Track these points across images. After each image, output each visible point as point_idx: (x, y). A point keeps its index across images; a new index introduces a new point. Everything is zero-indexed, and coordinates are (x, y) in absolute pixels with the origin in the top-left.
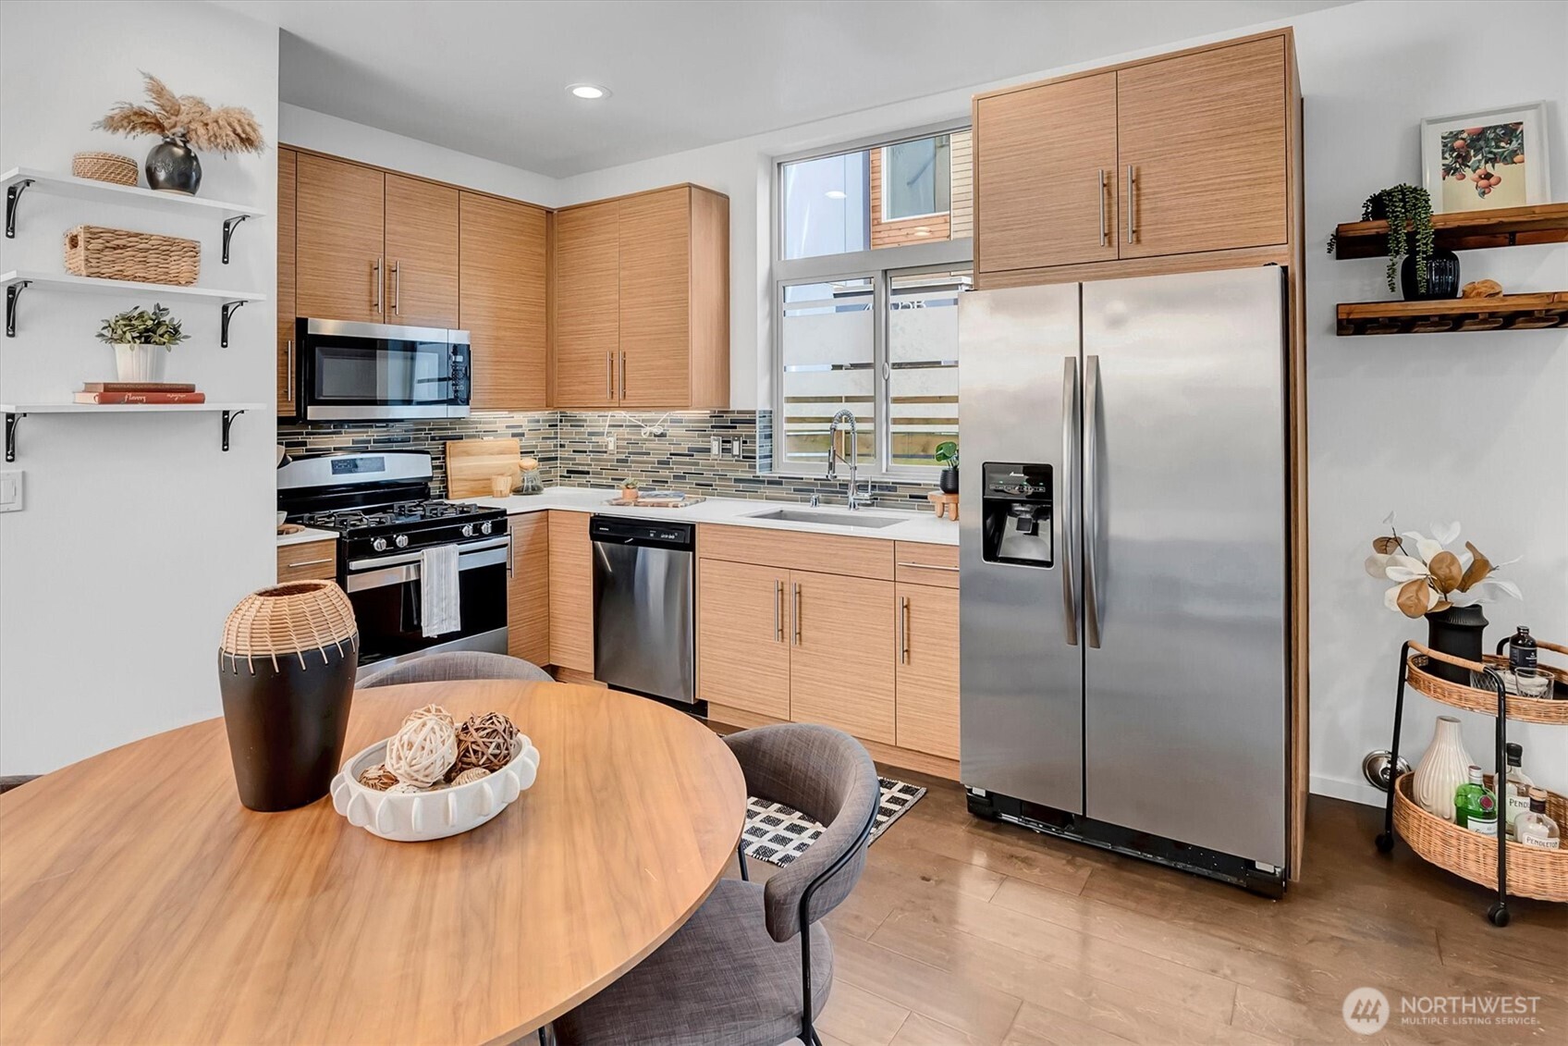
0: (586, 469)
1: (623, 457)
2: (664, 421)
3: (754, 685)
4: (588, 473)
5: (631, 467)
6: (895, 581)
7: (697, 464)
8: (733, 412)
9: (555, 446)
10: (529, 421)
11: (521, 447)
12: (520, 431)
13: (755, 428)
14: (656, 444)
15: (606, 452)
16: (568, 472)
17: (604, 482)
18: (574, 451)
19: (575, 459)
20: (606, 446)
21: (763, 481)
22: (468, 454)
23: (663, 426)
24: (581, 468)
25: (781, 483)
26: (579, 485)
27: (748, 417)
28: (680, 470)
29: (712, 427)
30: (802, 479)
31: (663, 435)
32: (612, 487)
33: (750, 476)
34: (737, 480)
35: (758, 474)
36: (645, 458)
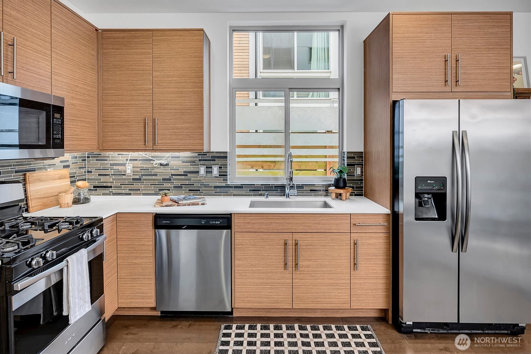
0: (109, 185)
1: (137, 177)
2: (168, 157)
3: (271, 294)
4: (111, 187)
5: (143, 182)
6: (350, 233)
7: (190, 180)
8: (213, 152)
9: (85, 172)
10: (72, 158)
11: (70, 174)
12: (67, 164)
13: (227, 160)
14: (162, 170)
15: (125, 175)
16: (94, 187)
17: (123, 192)
18: (99, 175)
19: (100, 179)
20: (125, 171)
21: (232, 187)
22: (40, 180)
23: (167, 160)
24: (104, 185)
25: (242, 187)
26: (104, 194)
27: (222, 155)
28: (179, 183)
29: (199, 160)
30: (254, 185)
31: (167, 165)
32: (130, 194)
33: (224, 184)
34: (215, 187)
35: (228, 183)
36: (154, 177)
